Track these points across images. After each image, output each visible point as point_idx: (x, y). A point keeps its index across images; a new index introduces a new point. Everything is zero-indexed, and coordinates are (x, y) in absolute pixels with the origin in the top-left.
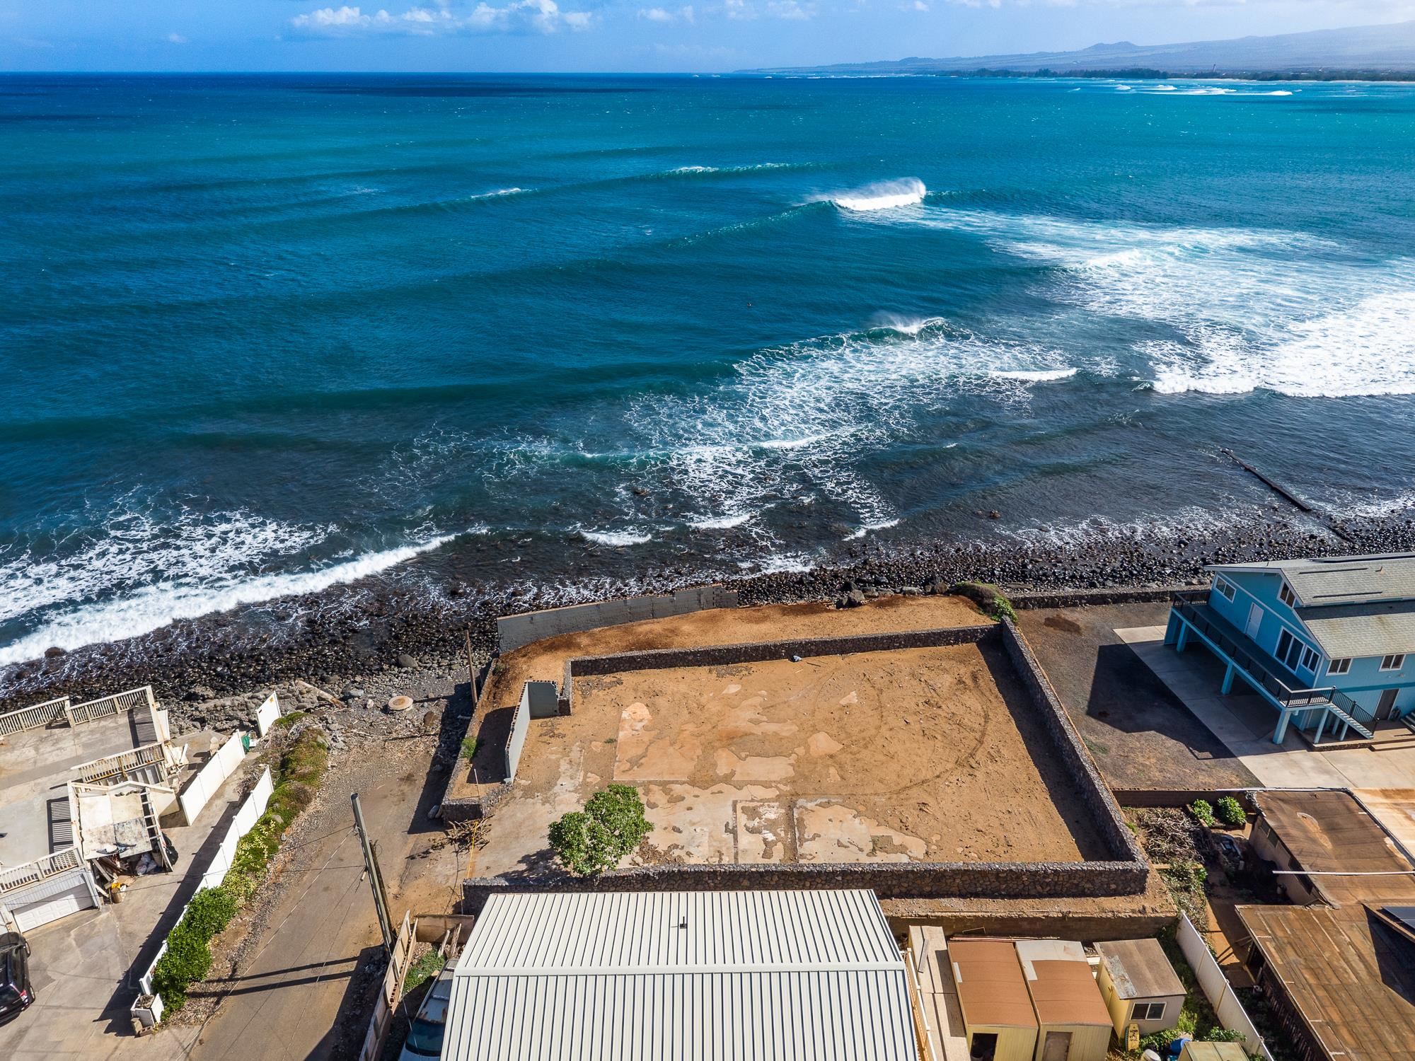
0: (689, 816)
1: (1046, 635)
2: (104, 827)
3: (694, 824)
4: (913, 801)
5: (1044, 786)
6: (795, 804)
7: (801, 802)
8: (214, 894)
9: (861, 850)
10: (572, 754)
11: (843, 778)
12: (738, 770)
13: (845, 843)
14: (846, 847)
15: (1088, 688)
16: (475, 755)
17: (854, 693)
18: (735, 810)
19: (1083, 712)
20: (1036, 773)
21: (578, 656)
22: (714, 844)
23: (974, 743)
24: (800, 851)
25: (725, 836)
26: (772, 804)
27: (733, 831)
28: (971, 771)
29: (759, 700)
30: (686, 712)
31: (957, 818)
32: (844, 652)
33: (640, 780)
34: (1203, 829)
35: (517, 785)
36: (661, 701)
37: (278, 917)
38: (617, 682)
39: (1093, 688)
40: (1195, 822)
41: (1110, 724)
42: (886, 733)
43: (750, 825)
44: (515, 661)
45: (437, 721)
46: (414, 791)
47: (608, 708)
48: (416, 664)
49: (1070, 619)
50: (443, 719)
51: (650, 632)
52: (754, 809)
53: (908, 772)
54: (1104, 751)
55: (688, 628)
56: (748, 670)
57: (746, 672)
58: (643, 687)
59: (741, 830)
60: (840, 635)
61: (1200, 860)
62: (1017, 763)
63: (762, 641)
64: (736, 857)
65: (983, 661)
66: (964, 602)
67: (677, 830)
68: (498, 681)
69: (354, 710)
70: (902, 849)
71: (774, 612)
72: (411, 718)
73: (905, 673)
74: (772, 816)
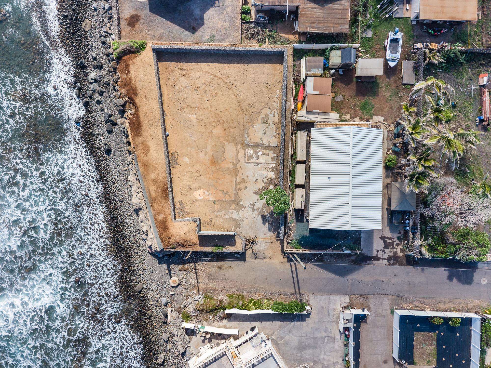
0: (251, 177)
1: (141, 30)
3: (254, 175)
4: (247, 107)
5: (242, 64)
7: (246, 142)
9: (267, 127)
10: (221, 215)
11: (235, 128)
12: (230, 161)
14: (266, 131)
16: (222, 246)
17: (190, 116)
18: (249, 163)
19: (192, 35)
20: (236, 65)
21: (171, 218)
22: (262, 170)
23: (220, 81)
24: (267, 145)
26: (247, 151)
27: (258, 164)
28: (233, 86)
29: (193, 151)
30: (200, 177)
31: (255, 96)
32: (163, 115)
33: (234, 192)
34: (255, 22)
35: (234, 231)
36: (193, 186)
37: (275, 289)
38: (181, 202)
39: (179, 25)
40: (251, 23)
41: (199, 28)
42: (213, 109)
43: (255, 159)
44: (172, 242)
45: (186, 266)
46: (226, 264)
47: (196, 204)
48: (141, 284)
49: (129, 16)
50: (185, 264)
51: (156, 191)
52: (249, 157)
53: (233, 106)
54: (214, 36)
55: (153, 176)
56: (174, 154)
57: (176, 155)
58: (185, 192)
59: (257, 161)
60: (159, 115)
61: (265, 28)
62: (231, 69)
63: (163, 146)
64: (268, 164)
65: (171, 63)
66: (130, 59)
67: (256, 180)
68: (183, 246)
69: (175, 298)
70: (267, 115)
71: (139, 140)
72: (182, 276)
73: (178, 94)
74: (252, 152)
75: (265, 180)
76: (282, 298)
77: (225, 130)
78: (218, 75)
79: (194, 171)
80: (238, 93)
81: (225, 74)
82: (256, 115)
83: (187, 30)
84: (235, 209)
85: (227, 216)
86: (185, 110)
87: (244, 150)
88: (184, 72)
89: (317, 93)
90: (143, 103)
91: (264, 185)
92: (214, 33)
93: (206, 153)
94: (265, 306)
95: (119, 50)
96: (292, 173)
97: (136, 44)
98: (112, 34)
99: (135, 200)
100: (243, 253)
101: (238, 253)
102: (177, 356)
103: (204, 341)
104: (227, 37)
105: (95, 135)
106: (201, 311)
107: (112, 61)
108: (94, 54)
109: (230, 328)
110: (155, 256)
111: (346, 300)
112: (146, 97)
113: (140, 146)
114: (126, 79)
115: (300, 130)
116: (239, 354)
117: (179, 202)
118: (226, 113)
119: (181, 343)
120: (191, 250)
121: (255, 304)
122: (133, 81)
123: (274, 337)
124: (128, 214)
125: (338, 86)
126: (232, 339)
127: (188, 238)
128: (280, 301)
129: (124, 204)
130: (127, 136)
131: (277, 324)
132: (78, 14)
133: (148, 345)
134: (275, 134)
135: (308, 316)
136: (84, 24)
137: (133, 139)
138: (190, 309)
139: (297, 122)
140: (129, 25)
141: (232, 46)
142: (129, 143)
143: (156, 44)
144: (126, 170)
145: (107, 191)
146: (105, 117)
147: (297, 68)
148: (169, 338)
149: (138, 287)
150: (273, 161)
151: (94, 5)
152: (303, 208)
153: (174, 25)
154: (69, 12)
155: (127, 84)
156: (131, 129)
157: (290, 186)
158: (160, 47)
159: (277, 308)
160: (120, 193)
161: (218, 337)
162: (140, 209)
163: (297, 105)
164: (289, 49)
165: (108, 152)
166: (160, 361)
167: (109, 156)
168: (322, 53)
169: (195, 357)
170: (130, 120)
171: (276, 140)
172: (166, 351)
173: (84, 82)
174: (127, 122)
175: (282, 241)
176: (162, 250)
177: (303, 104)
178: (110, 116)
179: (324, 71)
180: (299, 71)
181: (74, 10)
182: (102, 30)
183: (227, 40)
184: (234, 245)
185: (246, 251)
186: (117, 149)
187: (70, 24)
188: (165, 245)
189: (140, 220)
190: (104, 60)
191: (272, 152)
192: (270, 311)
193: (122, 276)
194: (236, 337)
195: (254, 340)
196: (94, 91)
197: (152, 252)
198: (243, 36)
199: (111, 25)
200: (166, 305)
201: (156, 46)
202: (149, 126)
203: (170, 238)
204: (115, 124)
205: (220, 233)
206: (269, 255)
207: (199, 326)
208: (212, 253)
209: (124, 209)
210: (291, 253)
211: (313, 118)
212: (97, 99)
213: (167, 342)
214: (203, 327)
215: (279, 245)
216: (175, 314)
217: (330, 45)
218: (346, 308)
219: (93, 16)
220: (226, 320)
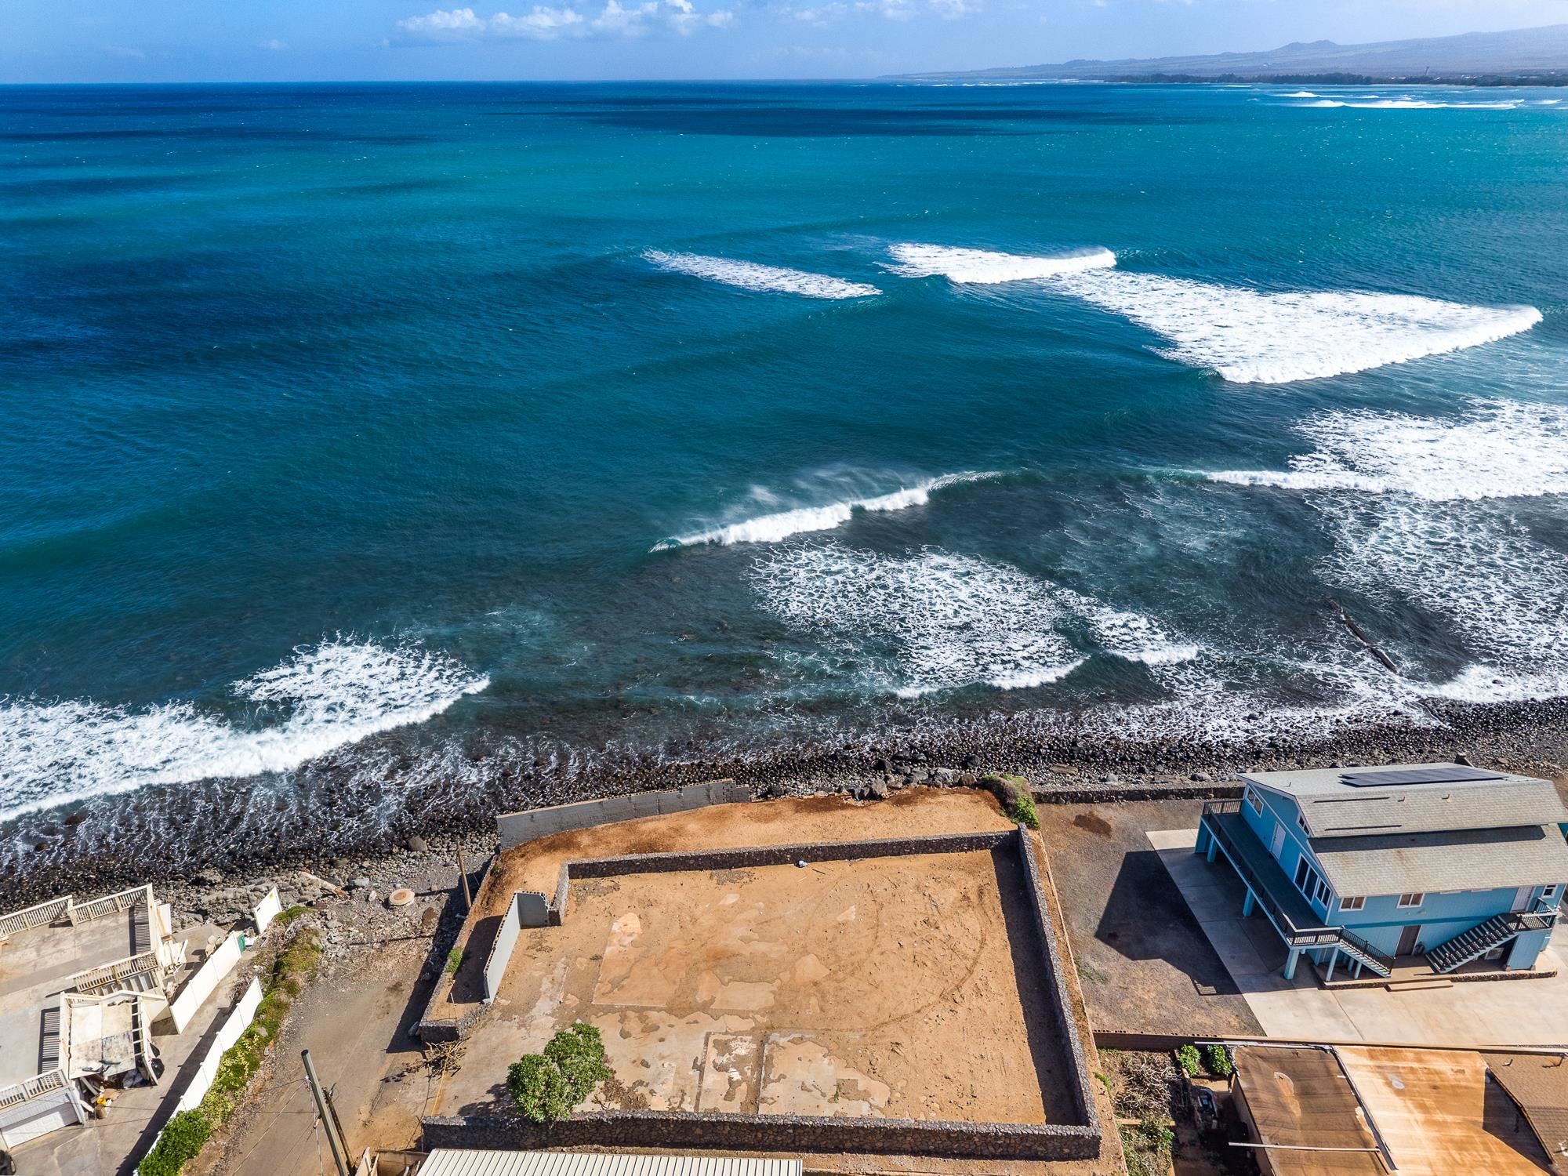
0: (662, 1048)
1: (1074, 837)
2: (93, 1042)
3: (663, 1058)
4: (887, 1040)
5: (1024, 1026)
6: (768, 1039)
7: (774, 1036)
8: (190, 1117)
9: (823, 1095)
10: (556, 971)
11: (822, 1010)
12: (718, 997)
13: (808, 1085)
14: (809, 1091)
15: (1104, 903)
16: (459, 969)
17: (853, 908)
18: (706, 1044)
19: (1093, 933)
20: (1019, 1010)
21: (577, 858)
22: (679, 1081)
23: (963, 973)
24: (763, 1094)
25: (691, 1073)
26: (745, 1038)
27: (699, 1068)
28: (953, 1005)
29: (755, 913)
30: (678, 926)
31: (928, 1061)
32: (853, 858)
33: (617, 1005)
34: (1185, 1083)
35: (495, 1005)
36: (655, 912)
37: (251, 1141)
38: (615, 889)
39: (1108, 905)
40: (1179, 1072)
41: (1116, 949)
42: (877, 958)
43: (718, 1062)
45: (435, 919)
46: (400, 1006)
47: (600, 919)
48: (426, 848)
49: (1103, 818)
50: (441, 918)
51: (653, 831)
52: (726, 1043)
53: (890, 1004)
54: (1105, 980)
55: (693, 827)
57: (746, 879)
58: (640, 894)
59: (709, 1066)
60: (849, 840)
61: (1174, 1116)
62: (1003, 1000)
63: (766, 843)
64: (698, 1099)
65: (993, 872)
66: (986, 799)
67: (645, 1064)
69: (354, 901)
70: (865, 1096)
71: (788, 808)
72: (409, 914)
73: (911, 885)
74: (742, 1052)
75: (641, 1090)
76: (209, 1158)
77: (815, 984)
78: (978, 968)
79: (697, 912)
80: (933, 1015)
81: (986, 984)
82: (865, 1066)
83: (1102, 922)
84: (563, 1007)
85: (546, 985)
86: (869, 897)
87: (751, 1030)
88: (974, 897)
91: (627, 1085)
92: (1114, 982)
93: (746, 941)
95: (1001, 778)
97: (1023, 804)
113: (773, 810)
114: (934, 792)
117: (617, 885)
118: (866, 987)
122: (930, 801)
128: (202, 1149)
132: (1088, 760)
136: (1065, 766)
140: (1080, 817)
149: (419, 843)
150: (706, 1112)
153: (1108, 895)
171: (777, 1114)
183: (1103, 1014)
184: (449, 1001)
201: (1027, 841)
202: (820, 823)
203: (521, 857)
219: (1089, 778)
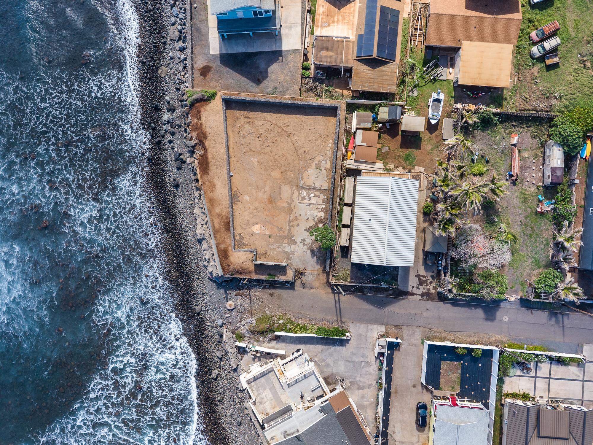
0: (303, 215)
1: (212, 79)
2: (299, 368)
3: (306, 214)
4: (303, 154)
5: (300, 116)
7: (301, 185)
9: (320, 173)
10: (275, 248)
11: (292, 171)
12: (286, 200)
14: (318, 176)
15: (245, 79)
16: (274, 276)
17: (252, 159)
18: (302, 203)
19: (257, 86)
20: (295, 116)
21: (231, 248)
22: (313, 210)
23: (280, 130)
24: (319, 188)
26: (300, 193)
27: (310, 205)
28: (292, 134)
29: (253, 190)
30: (258, 213)
31: (310, 144)
32: (229, 157)
33: (288, 228)
34: (313, 77)
35: (286, 262)
36: (252, 221)
37: (319, 316)
38: (240, 235)
39: (245, 77)
40: (310, 78)
41: (263, 80)
42: (273, 154)
43: (308, 200)
44: (231, 270)
45: (241, 292)
46: (278, 292)
47: (254, 237)
48: (200, 306)
49: (202, 66)
50: (240, 290)
51: (219, 223)
52: (302, 198)
53: (290, 152)
54: (276, 88)
55: (217, 210)
56: (236, 191)
57: (238, 193)
58: (244, 226)
59: (309, 202)
60: (225, 157)
61: (323, 84)
62: (290, 120)
63: (227, 185)
64: (319, 205)
65: (238, 112)
66: (202, 106)
67: (308, 219)
68: (240, 273)
69: (230, 320)
70: (320, 162)
71: (206, 178)
72: (238, 301)
73: (242, 139)
74: (305, 193)
75: (316, 219)
76: (325, 324)
77: (282, 173)
78: (279, 125)
79: (253, 207)
80: (295, 141)
81: (285, 124)
82: (311, 161)
83: (252, 82)
84: (288, 243)
85: (280, 249)
86: (248, 154)
87: (298, 191)
88: (249, 120)
89: (365, 144)
90: (212, 146)
91: (314, 223)
92: (277, 85)
93: (265, 192)
94: (310, 330)
95: (192, 98)
96: (340, 214)
97: (208, 94)
98: (186, 82)
99: (199, 231)
100: (292, 283)
101: (288, 282)
102: (229, 372)
103: (254, 359)
104: (288, 89)
105: (165, 171)
106: (253, 332)
107: (186, 107)
108: (168, 99)
109: (277, 349)
110: (214, 281)
111: (382, 329)
112: (214, 140)
113: (207, 183)
114: (197, 124)
115: (349, 176)
116: (285, 371)
117: (239, 234)
118: (284, 158)
119: (233, 359)
120: (247, 277)
121: (301, 328)
122: (204, 127)
123: (316, 359)
124: (192, 243)
125: (385, 138)
126: (279, 359)
127: (245, 267)
128: (323, 327)
129: (189, 234)
130: (195, 174)
131: (320, 347)
132: (155, 61)
133: (203, 362)
134: (326, 179)
135: (348, 341)
136: (160, 71)
137: (201, 177)
138: (244, 330)
139: (346, 169)
140: (201, 74)
141: (292, 99)
142: (197, 180)
143: (226, 94)
144: (192, 204)
145: (173, 221)
146: (175, 156)
147: (348, 120)
148: (222, 355)
149: (197, 309)
150: (324, 202)
151: (170, 54)
152: (347, 245)
153: (241, 77)
154: (147, 58)
155: (198, 128)
156: (200, 169)
157: (337, 226)
158: (229, 97)
159: (320, 332)
160: (185, 224)
161: (267, 356)
162: (204, 239)
163: (347, 153)
164: (342, 104)
165: (177, 186)
166: (214, 375)
167: (177, 190)
168: (372, 108)
169: (246, 373)
170: (199, 160)
171: (327, 184)
172: (219, 367)
173: (158, 122)
174: (196, 161)
175: (328, 274)
176: (222, 276)
177: (353, 153)
178: (180, 155)
179: (373, 124)
180: (351, 123)
181: (152, 57)
182: (176, 77)
183: (288, 92)
184: (286, 275)
185: (295, 281)
186: (185, 184)
187: (147, 70)
188: (224, 272)
189: (203, 249)
190: (177, 104)
191: (323, 195)
192: (315, 335)
193: (183, 299)
194: (283, 357)
195: (299, 359)
196: (166, 131)
197: (212, 277)
198: (302, 89)
199: (185, 74)
200: (221, 326)
201: (225, 97)
202: (216, 167)
203: (229, 266)
204: (184, 162)
205: (273, 263)
206: (316, 286)
207: (251, 346)
208: (266, 281)
209: (189, 238)
210: (335, 285)
211: (361, 166)
212: (169, 138)
213: (221, 359)
214: (253, 346)
215: (325, 277)
216: (230, 334)
217: (379, 102)
218: (382, 336)
219: (169, 64)
220: (275, 342)
